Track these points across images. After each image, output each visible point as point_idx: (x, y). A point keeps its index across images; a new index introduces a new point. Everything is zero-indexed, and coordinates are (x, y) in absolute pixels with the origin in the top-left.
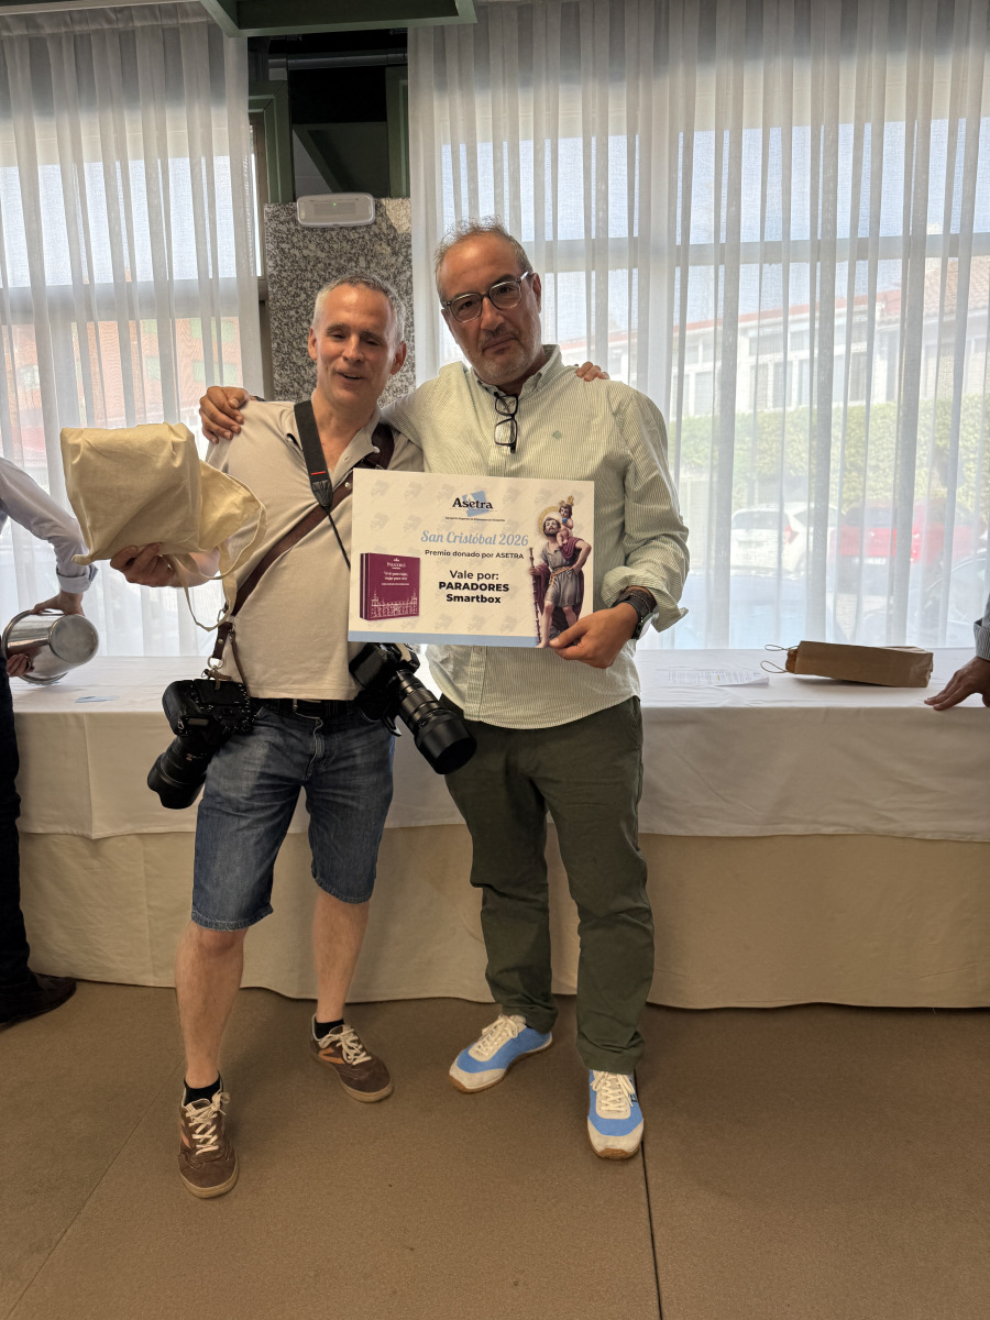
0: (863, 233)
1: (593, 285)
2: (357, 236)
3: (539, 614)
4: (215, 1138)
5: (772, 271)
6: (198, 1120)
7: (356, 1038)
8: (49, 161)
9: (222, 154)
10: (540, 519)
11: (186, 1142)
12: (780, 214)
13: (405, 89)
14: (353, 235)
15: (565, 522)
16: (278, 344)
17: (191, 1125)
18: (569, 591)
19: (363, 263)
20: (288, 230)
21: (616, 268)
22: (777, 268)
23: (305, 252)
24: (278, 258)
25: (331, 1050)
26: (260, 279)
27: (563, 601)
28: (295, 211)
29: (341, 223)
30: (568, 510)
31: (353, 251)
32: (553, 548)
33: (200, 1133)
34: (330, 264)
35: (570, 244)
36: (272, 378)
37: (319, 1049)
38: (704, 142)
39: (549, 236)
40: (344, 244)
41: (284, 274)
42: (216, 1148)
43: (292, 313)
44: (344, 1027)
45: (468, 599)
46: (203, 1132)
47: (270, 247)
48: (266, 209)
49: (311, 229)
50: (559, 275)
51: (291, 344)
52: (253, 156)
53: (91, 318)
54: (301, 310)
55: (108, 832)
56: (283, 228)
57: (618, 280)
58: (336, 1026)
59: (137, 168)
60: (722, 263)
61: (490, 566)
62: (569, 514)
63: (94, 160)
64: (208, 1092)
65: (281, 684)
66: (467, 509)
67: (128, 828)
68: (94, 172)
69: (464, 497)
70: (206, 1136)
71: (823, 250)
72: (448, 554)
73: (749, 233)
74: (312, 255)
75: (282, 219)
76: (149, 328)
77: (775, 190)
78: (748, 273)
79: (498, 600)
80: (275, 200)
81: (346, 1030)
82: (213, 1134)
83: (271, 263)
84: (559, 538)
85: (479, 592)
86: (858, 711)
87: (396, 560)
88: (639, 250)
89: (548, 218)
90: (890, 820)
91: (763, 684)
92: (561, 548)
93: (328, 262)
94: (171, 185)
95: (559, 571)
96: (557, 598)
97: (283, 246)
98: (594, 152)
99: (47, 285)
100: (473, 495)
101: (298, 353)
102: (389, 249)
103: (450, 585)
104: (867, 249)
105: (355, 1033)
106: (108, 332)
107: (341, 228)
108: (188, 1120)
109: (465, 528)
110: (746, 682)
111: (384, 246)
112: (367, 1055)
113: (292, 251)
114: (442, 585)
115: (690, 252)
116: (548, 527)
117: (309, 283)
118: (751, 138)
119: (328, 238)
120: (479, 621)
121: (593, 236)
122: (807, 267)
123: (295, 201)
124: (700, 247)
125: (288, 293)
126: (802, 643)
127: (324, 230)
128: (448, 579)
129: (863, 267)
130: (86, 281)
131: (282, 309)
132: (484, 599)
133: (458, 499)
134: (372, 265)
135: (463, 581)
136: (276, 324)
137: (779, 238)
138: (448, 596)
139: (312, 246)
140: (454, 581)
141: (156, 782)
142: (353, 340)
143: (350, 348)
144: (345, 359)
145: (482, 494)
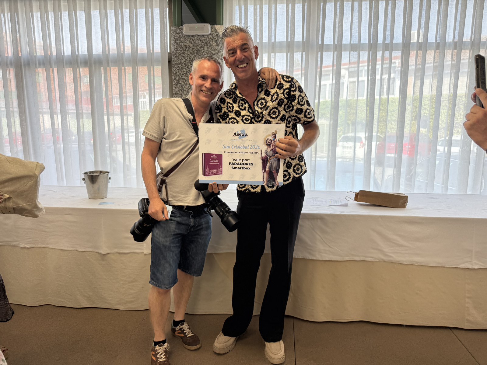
0: (388, 41)
1: (289, 58)
2: (204, 38)
3: (264, 173)
4: (165, 357)
5: (354, 54)
8: (96, 9)
9: (156, 7)
10: (265, 139)
12: (357, 34)
14: (203, 38)
15: (274, 140)
16: (175, 77)
17: (157, 352)
18: (275, 165)
19: (206, 48)
21: (297, 52)
22: (356, 53)
23: (185, 44)
24: (175, 46)
26: (169, 53)
27: (273, 169)
28: (182, 29)
29: (199, 34)
30: (275, 136)
31: (203, 44)
32: (269, 149)
33: (160, 355)
34: (194, 49)
35: (281, 43)
36: (172, 89)
39: (273, 40)
40: (199, 41)
41: (177, 52)
43: (180, 66)
47: (173, 42)
48: (172, 28)
49: (188, 36)
50: (277, 54)
51: (179, 77)
52: (168, 9)
53: (108, 66)
54: (183, 65)
55: (109, 252)
56: (178, 35)
57: (298, 56)
59: (126, 12)
60: (336, 51)
62: (276, 137)
63: (111, 9)
66: (238, 136)
67: (116, 250)
68: (111, 14)
69: (238, 132)
71: (373, 47)
73: (346, 40)
74: (188, 45)
75: (177, 32)
76: (128, 70)
77: (355, 25)
78: (345, 56)
80: (175, 25)
81: (185, 324)
83: (173, 48)
84: (271, 146)
88: (305, 46)
89: (273, 34)
91: (346, 205)
92: (272, 150)
94: (138, 19)
95: (271, 158)
96: (270, 168)
97: (178, 41)
98: (290, 10)
99: (93, 54)
100: (241, 131)
101: (182, 80)
102: (215, 43)
103: (233, 164)
104: (389, 47)
106: (114, 71)
107: (198, 36)
110: (340, 204)
111: (214, 42)
113: (181, 44)
115: (324, 47)
116: (267, 142)
117: (186, 55)
118: (347, 6)
119: (194, 39)
120: (243, 176)
121: (289, 40)
122: (367, 53)
123: (182, 25)
124: (328, 45)
125: (179, 58)
126: (360, 191)
127: (192, 36)
129: (387, 54)
130: (107, 53)
131: (177, 64)
133: (235, 133)
134: (209, 49)
136: (174, 69)
137: (357, 42)
138: (232, 167)
139: (188, 42)
140: (234, 162)
141: (133, 233)
142: (209, 81)
143: (208, 84)
144: (205, 87)
145: (244, 131)
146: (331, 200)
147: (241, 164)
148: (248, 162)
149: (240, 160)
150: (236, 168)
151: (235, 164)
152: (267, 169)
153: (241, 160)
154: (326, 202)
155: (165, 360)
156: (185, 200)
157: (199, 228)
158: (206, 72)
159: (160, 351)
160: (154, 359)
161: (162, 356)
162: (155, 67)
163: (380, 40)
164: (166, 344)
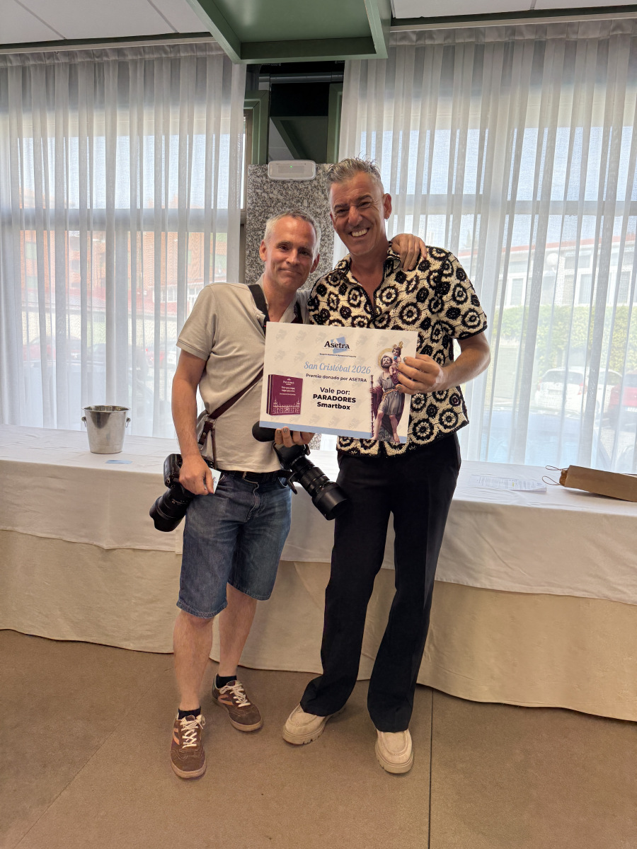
1: (451, 224)
2: (303, 186)
3: (374, 418)
4: (196, 739)
5: (571, 220)
8: (124, 134)
9: (225, 133)
10: (379, 356)
12: (578, 184)
13: (341, 97)
14: (301, 186)
15: (396, 359)
16: (250, 251)
17: (183, 730)
18: (394, 404)
19: (306, 204)
20: (262, 181)
21: (466, 214)
22: (575, 218)
23: (271, 195)
24: (254, 198)
25: (226, 696)
26: (242, 211)
27: (390, 411)
28: (266, 170)
29: (295, 178)
30: (398, 351)
31: (301, 196)
32: (387, 376)
33: (187, 735)
34: (285, 204)
35: (437, 197)
36: (245, 272)
37: (219, 694)
38: (531, 136)
39: (424, 192)
40: (295, 191)
41: (257, 208)
44: (237, 682)
47: (250, 191)
48: (249, 168)
49: (276, 182)
50: (429, 216)
52: (244, 135)
53: (139, 229)
55: (115, 546)
56: (259, 180)
57: (467, 222)
58: (231, 680)
59: (174, 141)
60: (537, 213)
61: (345, 386)
62: (399, 354)
63: (150, 134)
66: (333, 348)
67: (126, 545)
68: (149, 142)
69: (332, 341)
72: (320, 377)
73: (557, 194)
74: (275, 197)
75: (259, 174)
76: (172, 239)
77: (576, 167)
78: (554, 221)
80: (255, 163)
81: (237, 684)
82: (194, 737)
83: (249, 201)
84: (391, 370)
87: (289, 379)
88: (482, 203)
89: (425, 181)
91: (543, 492)
92: (392, 376)
94: (194, 152)
95: (389, 391)
96: (386, 409)
97: (258, 191)
98: (457, 140)
100: (338, 339)
102: (323, 196)
106: (148, 237)
107: (294, 181)
108: (181, 727)
109: (331, 361)
111: (320, 193)
113: (263, 194)
115: (516, 205)
116: (384, 362)
118: (562, 134)
119: (286, 187)
121: (453, 192)
122: (595, 218)
123: (267, 164)
124: (523, 202)
125: (259, 220)
126: (572, 466)
127: (284, 182)
128: (319, 393)
129: (632, 220)
130: (139, 207)
131: (254, 230)
133: (328, 342)
134: (312, 205)
136: (250, 239)
137: (577, 199)
138: (318, 403)
139: (275, 192)
140: (322, 394)
141: (154, 514)
142: (294, 252)
143: (292, 257)
144: (288, 263)
145: (343, 339)
146: (516, 480)
147: (335, 398)
148: (347, 396)
149: (332, 391)
150: (324, 405)
151: (325, 397)
152: (380, 411)
153: (336, 392)
154: (506, 484)
155: (195, 745)
156: (246, 462)
157: (268, 512)
158: (288, 237)
159: (187, 728)
160: (177, 741)
161: (191, 737)
162: (217, 234)
163: (621, 195)
164: (199, 717)
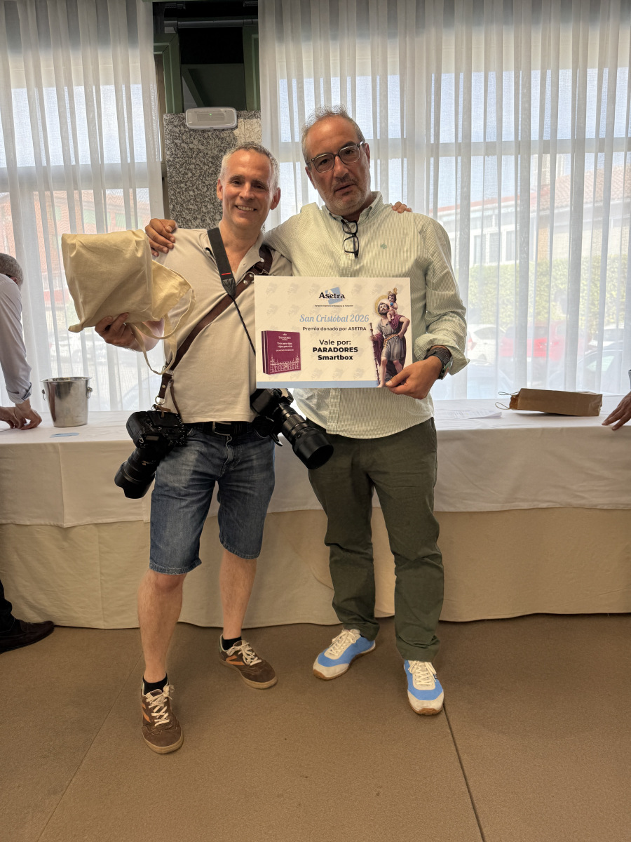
0: (547, 137)
1: (378, 168)
3: (378, 366)
4: (167, 714)
5: (492, 160)
6: (155, 704)
7: (250, 648)
8: (19, 86)
9: (136, 83)
10: (376, 304)
11: (147, 718)
12: (495, 124)
13: (256, 41)
14: (223, 135)
15: (392, 305)
16: (174, 206)
17: (150, 707)
18: (396, 350)
20: (180, 131)
21: (394, 158)
22: (495, 158)
23: (191, 146)
24: (173, 150)
25: (235, 657)
26: (161, 163)
27: (393, 357)
28: (184, 118)
29: (215, 127)
30: (394, 298)
31: (223, 145)
32: (385, 322)
33: (156, 712)
37: (226, 656)
38: (448, 80)
40: (217, 141)
41: (177, 160)
42: (168, 721)
43: (183, 185)
44: (243, 642)
45: (332, 358)
46: (159, 711)
47: (168, 142)
48: (165, 117)
49: (195, 131)
51: (182, 205)
53: (48, 188)
54: (189, 184)
55: (75, 523)
56: (177, 130)
57: (395, 166)
58: (237, 641)
59: (79, 91)
60: (460, 155)
61: (345, 336)
62: (395, 300)
63: (50, 85)
64: (160, 685)
65: (207, 412)
66: (328, 299)
67: (88, 520)
68: (50, 94)
69: (326, 291)
70: (161, 713)
71: (523, 147)
72: (317, 329)
73: (477, 136)
74: (195, 147)
75: (176, 123)
76: (88, 195)
77: (492, 109)
78: (477, 162)
79: (351, 358)
80: (170, 112)
81: (244, 643)
82: (166, 712)
83: (168, 153)
84: (388, 316)
85: (338, 353)
86: (562, 430)
87: (285, 335)
88: (408, 147)
90: (583, 498)
91: (497, 417)
92: (390, 322)
93: (206, 153)
95: (390, 337)
96: (389, 355)
97: (176, 141)
99: (18, 166)
100: (332, 290)
101: (187, 212)
103: (320, 349)
104: (550, 146)
105: (249, 645)
107: (215, 130)
108: (148, 704)
109: (328, 310)
110: (486, 416)
112: (259, 659)
113: (182, 145)
114: (314, 349)
115: (440, 148)
116: (381, 309)
117: (193, 166)
118: (477, 79)
119: (206, 136)
120: (340, 372)
121: (378, 137)
122: (513, 158)
123: (184, 112)
124: (446, 145)
125: (180, 172)
126: (522, 389)
127: (203, 131)
128: (318, 346)
129: (548, 157)
130: (44, 164)
131: (176, 183)
132: (342, 358)
133: (322, 293)
135: (328, 347)
136: (172, 192)
137: (495, 140)
139: (196, 142)
144: (241, 198)
145: (337, 289)
150: (326, 358)
152: (383, 358)
157: (245, 466)
158: (240, 170)
162: (138, 190)
